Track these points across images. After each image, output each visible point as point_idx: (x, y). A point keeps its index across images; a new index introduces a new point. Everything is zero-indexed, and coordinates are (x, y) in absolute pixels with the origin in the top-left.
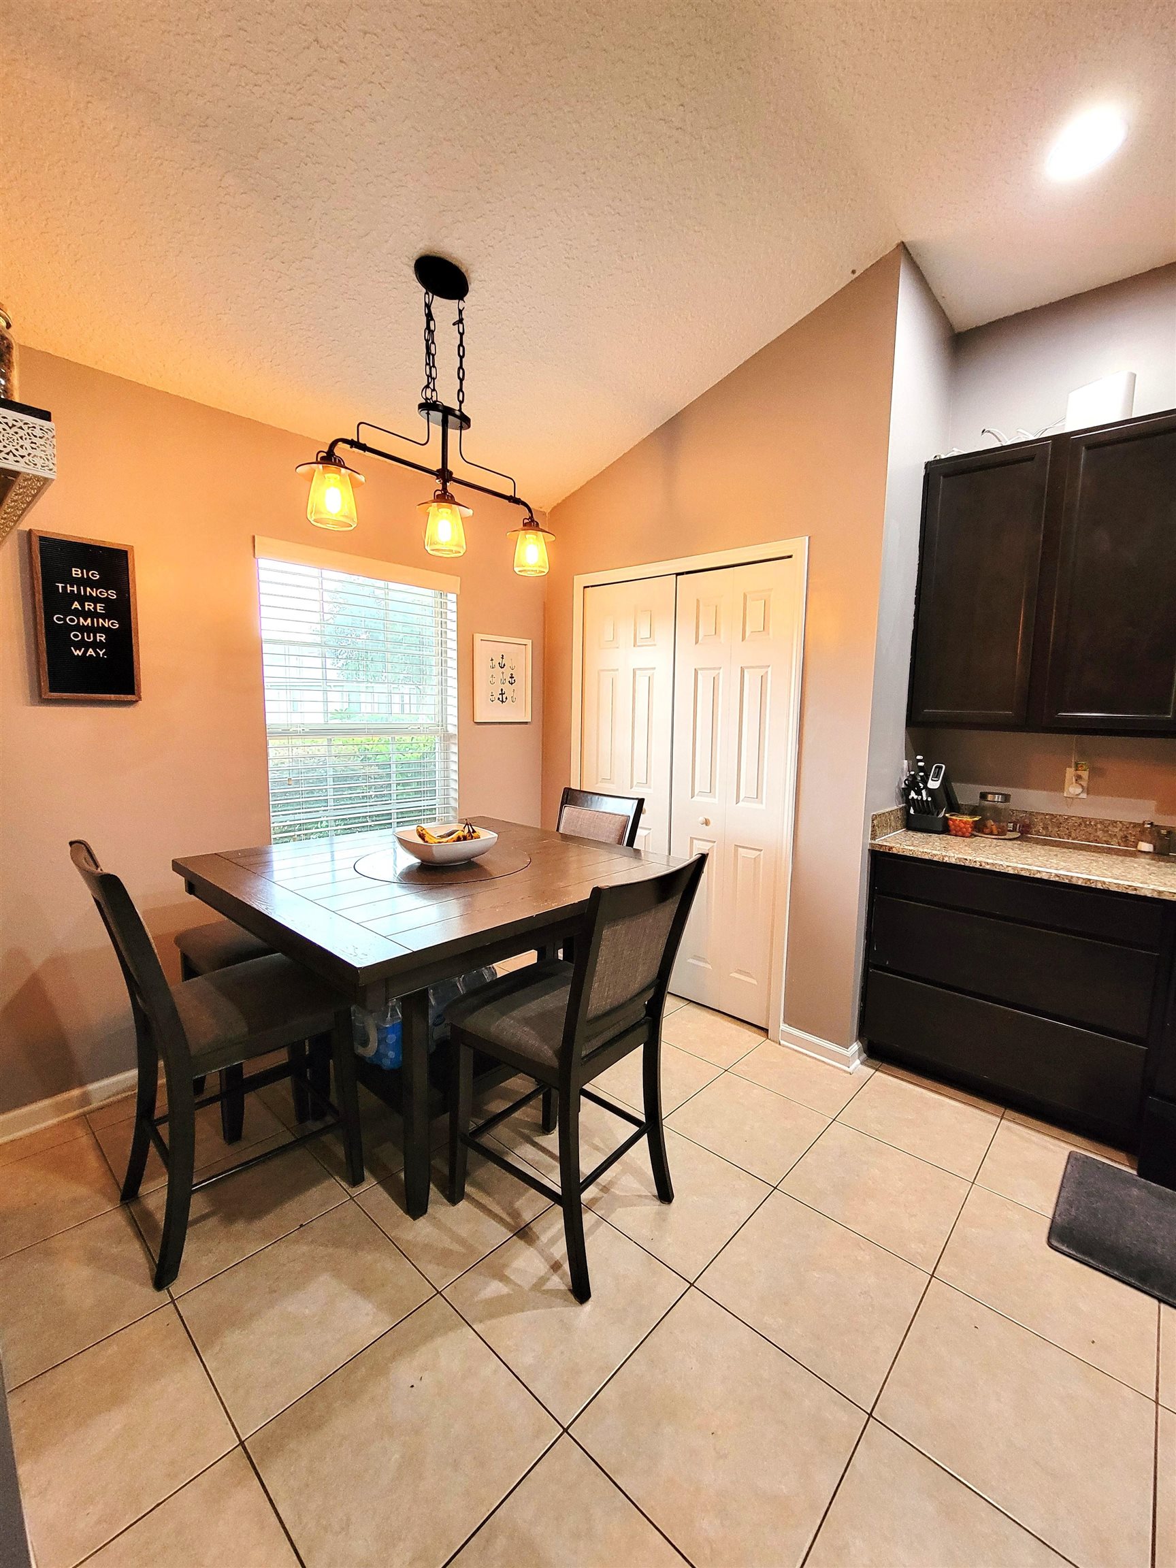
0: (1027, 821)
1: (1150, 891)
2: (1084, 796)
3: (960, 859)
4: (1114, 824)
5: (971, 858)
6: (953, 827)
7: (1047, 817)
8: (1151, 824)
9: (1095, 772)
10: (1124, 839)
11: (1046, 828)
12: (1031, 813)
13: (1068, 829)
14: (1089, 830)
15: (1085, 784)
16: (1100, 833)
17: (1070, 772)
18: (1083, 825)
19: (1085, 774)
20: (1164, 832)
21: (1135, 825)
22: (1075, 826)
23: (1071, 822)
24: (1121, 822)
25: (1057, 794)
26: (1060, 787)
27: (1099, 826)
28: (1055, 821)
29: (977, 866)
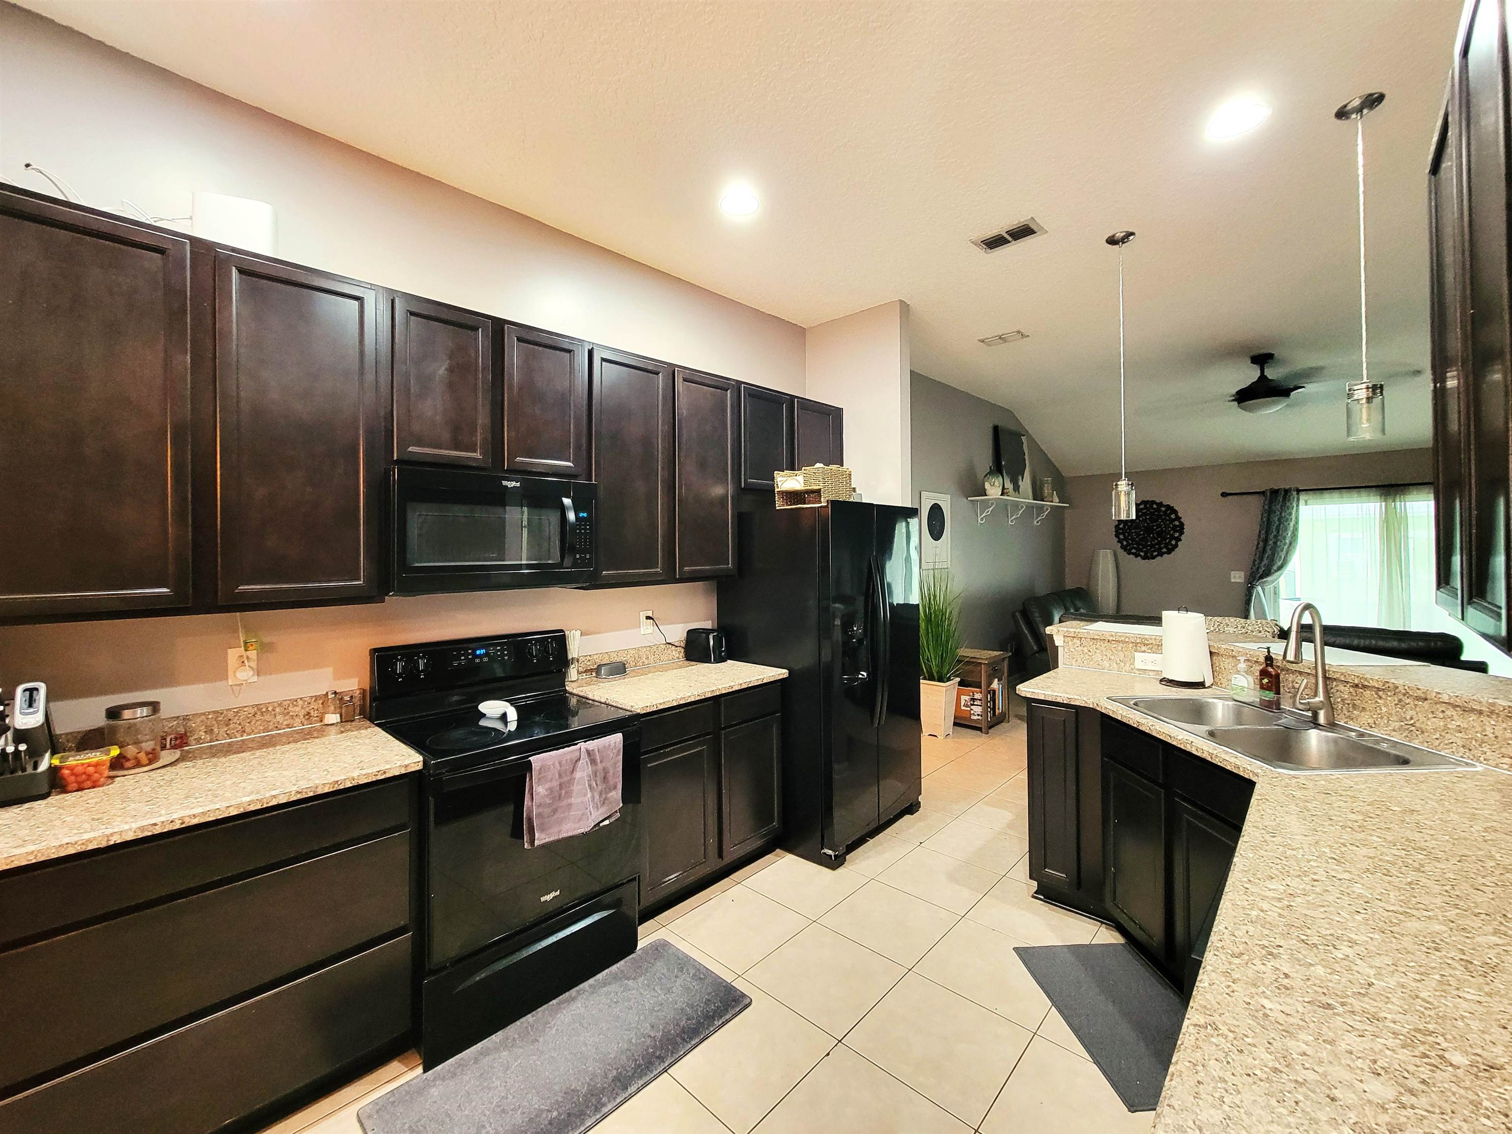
0: (181, 730)
1: (398, 769)
2: (255, 679)
3: (142, 828)
4: (295, 703)
5: (162, 819)
6: (73, 778)
7: (210, 717)
8: (335, 693)
9: (265, 648)
10: (306, 717)
11: (209, 731)
12: (186, 718)
13: (240, 724)
14: (267, 717)
15: (253, 664)
16: (279, 718)
17: (233, 654)
18: (259, 713)
19: (253, 654)
20: (347, 698)
21: (317, 698)
22: (248, 718)
23: (243, 715)
24: (301, 699)
25: (219, 684)
26: (222, 674)
27: (277, 710)
28: (222, 718)
29: (177, 826)
